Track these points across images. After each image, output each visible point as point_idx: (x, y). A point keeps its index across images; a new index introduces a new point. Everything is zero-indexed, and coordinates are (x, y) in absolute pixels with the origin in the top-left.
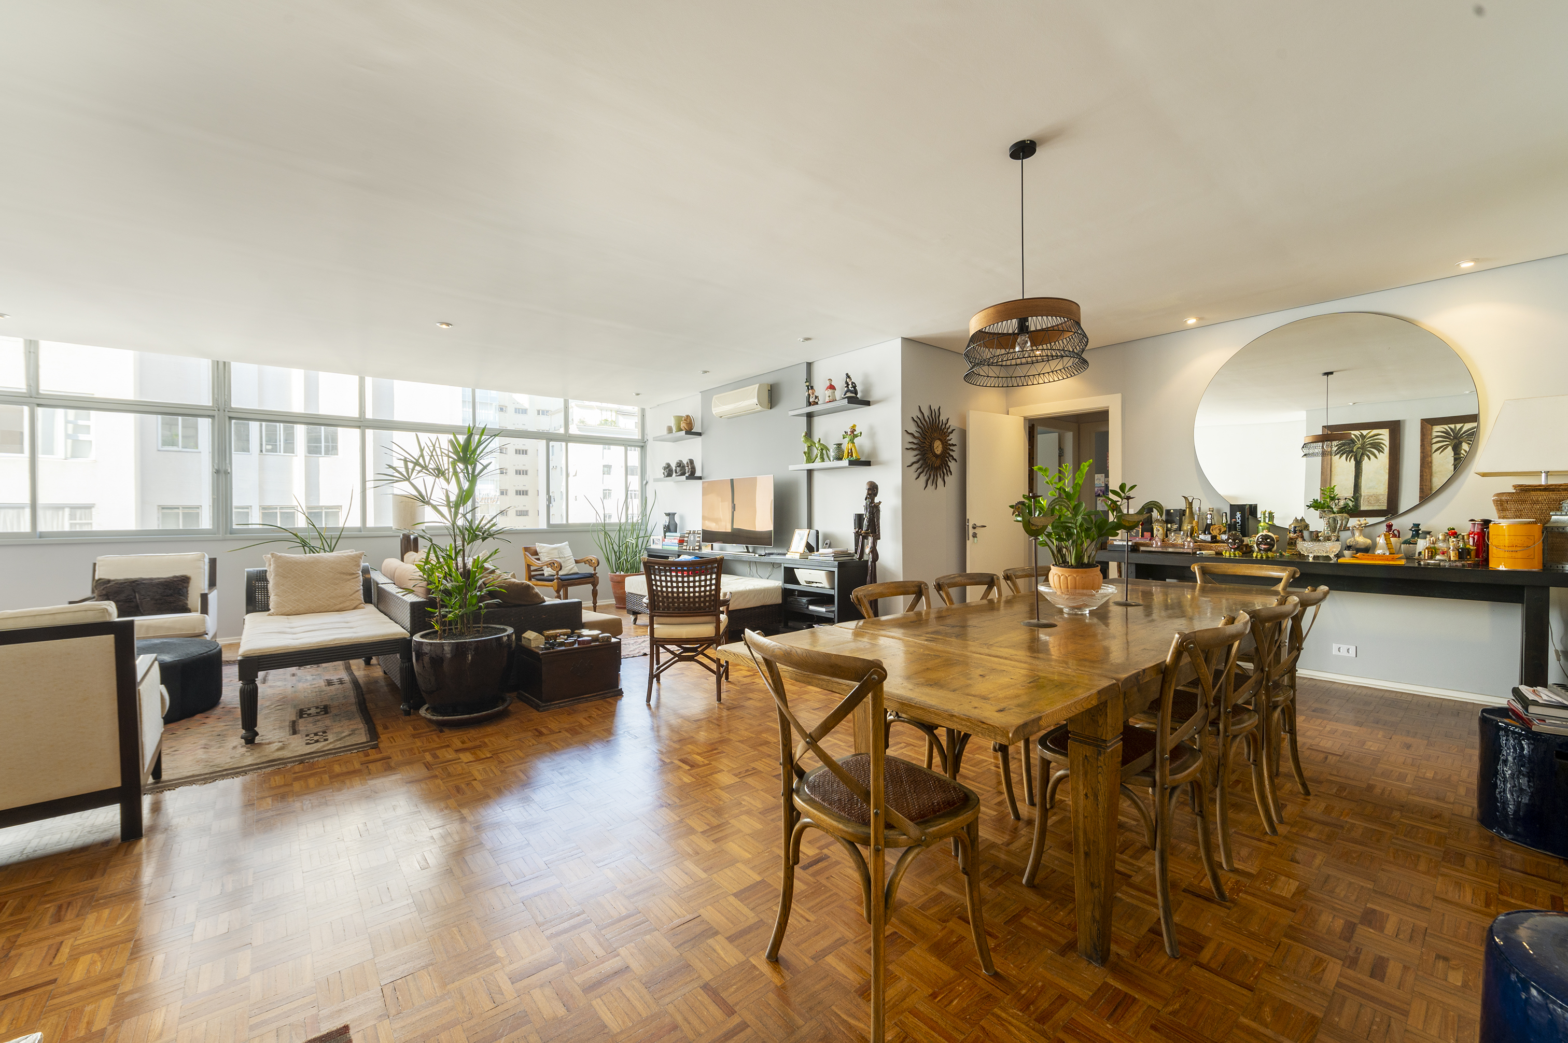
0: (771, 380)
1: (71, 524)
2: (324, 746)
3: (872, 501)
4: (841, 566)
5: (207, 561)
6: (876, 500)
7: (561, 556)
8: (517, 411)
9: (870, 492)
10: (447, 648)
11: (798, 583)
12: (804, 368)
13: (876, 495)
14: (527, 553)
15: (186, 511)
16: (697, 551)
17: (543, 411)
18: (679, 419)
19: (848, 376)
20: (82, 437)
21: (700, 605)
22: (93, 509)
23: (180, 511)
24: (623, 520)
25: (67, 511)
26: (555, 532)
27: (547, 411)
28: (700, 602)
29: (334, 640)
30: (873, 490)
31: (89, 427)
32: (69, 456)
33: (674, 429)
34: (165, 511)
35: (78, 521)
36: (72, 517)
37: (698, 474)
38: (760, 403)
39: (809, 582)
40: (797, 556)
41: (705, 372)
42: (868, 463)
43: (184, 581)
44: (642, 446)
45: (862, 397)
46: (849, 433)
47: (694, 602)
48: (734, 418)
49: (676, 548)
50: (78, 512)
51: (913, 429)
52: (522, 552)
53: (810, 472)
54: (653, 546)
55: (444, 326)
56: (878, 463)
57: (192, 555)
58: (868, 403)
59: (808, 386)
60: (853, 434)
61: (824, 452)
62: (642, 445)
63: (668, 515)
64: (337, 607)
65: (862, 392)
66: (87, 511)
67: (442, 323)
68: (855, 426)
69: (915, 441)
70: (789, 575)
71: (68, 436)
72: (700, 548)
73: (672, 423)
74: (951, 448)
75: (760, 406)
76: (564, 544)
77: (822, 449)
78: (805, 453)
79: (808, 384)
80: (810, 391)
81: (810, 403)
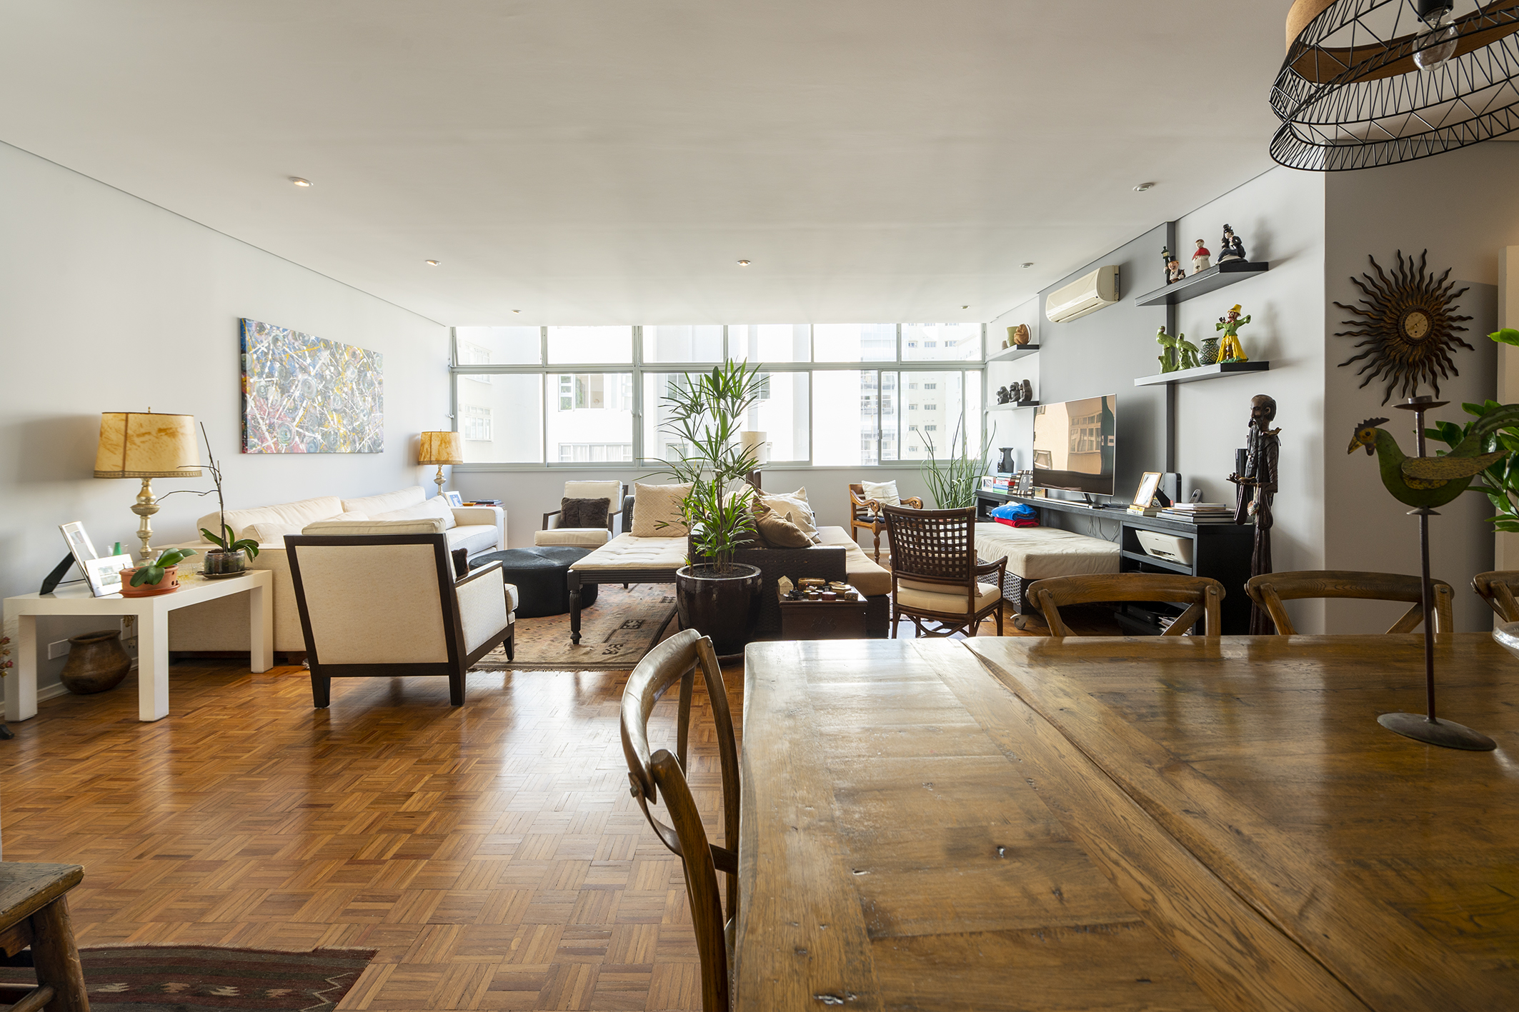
0: (1116, 260)
2: (609, 659)
3: (1263, 427)
4: (1203, 531)
5: (621, 487)
6: (1272, 426)
7: (886, 495)
8: (927, 344)
9: (1258, 413)
10: (698, 585)
11: (1142, 552)
12: (1164, 231)
13: (1271, 416)
14: (852, 491)
16: (1029, 498)
17: (951, 342)
18: (1012, 330)
19: (1227, 229)
21: (947, 569)
24: (958, 456)
26: (885, 469)
27: (955, 342)
28: (947, 566)
29: (630, 564)
30: (1264, 409)
33: (1008, 345)
37: (1036, 398)
38: (1101, 294)
39: (1159, 553)
40: (1141, 513)
41: (1028, 265)
42: (1263, 366)
43: (606, 502)
44: (983, 369)
45: (1253, 258)
46: (1227, 320)
47: (940, 565)
48: (1074, 318)
49: (1005, 492)
51: (1353, 297)
52: (849, 489)
53: (1172, 386)
54: (984, 489)
55: (744, 264)
56: (1283, 364)
57: (613, 482)
58: (1263, 267)
59: (1166, 258)
60: (1235, 320)
61: (1190, 353)
62: (983, 367)
63: (1003, 450)
64: (672, 534)
65: (1255, 249)
67: (741, 262)
68: (1238, 307)
69: (1358, 319)
70: (1130, 540)
72: (1033, 495)
73: (1006, 337)
74: (1455, 324)
75: (1100, 299)
76: (891, 483)
77: (1186, 350)
78: (1162, 358)
79: (1166, 254)
80: (1170, 266)
81: (1170, 282)
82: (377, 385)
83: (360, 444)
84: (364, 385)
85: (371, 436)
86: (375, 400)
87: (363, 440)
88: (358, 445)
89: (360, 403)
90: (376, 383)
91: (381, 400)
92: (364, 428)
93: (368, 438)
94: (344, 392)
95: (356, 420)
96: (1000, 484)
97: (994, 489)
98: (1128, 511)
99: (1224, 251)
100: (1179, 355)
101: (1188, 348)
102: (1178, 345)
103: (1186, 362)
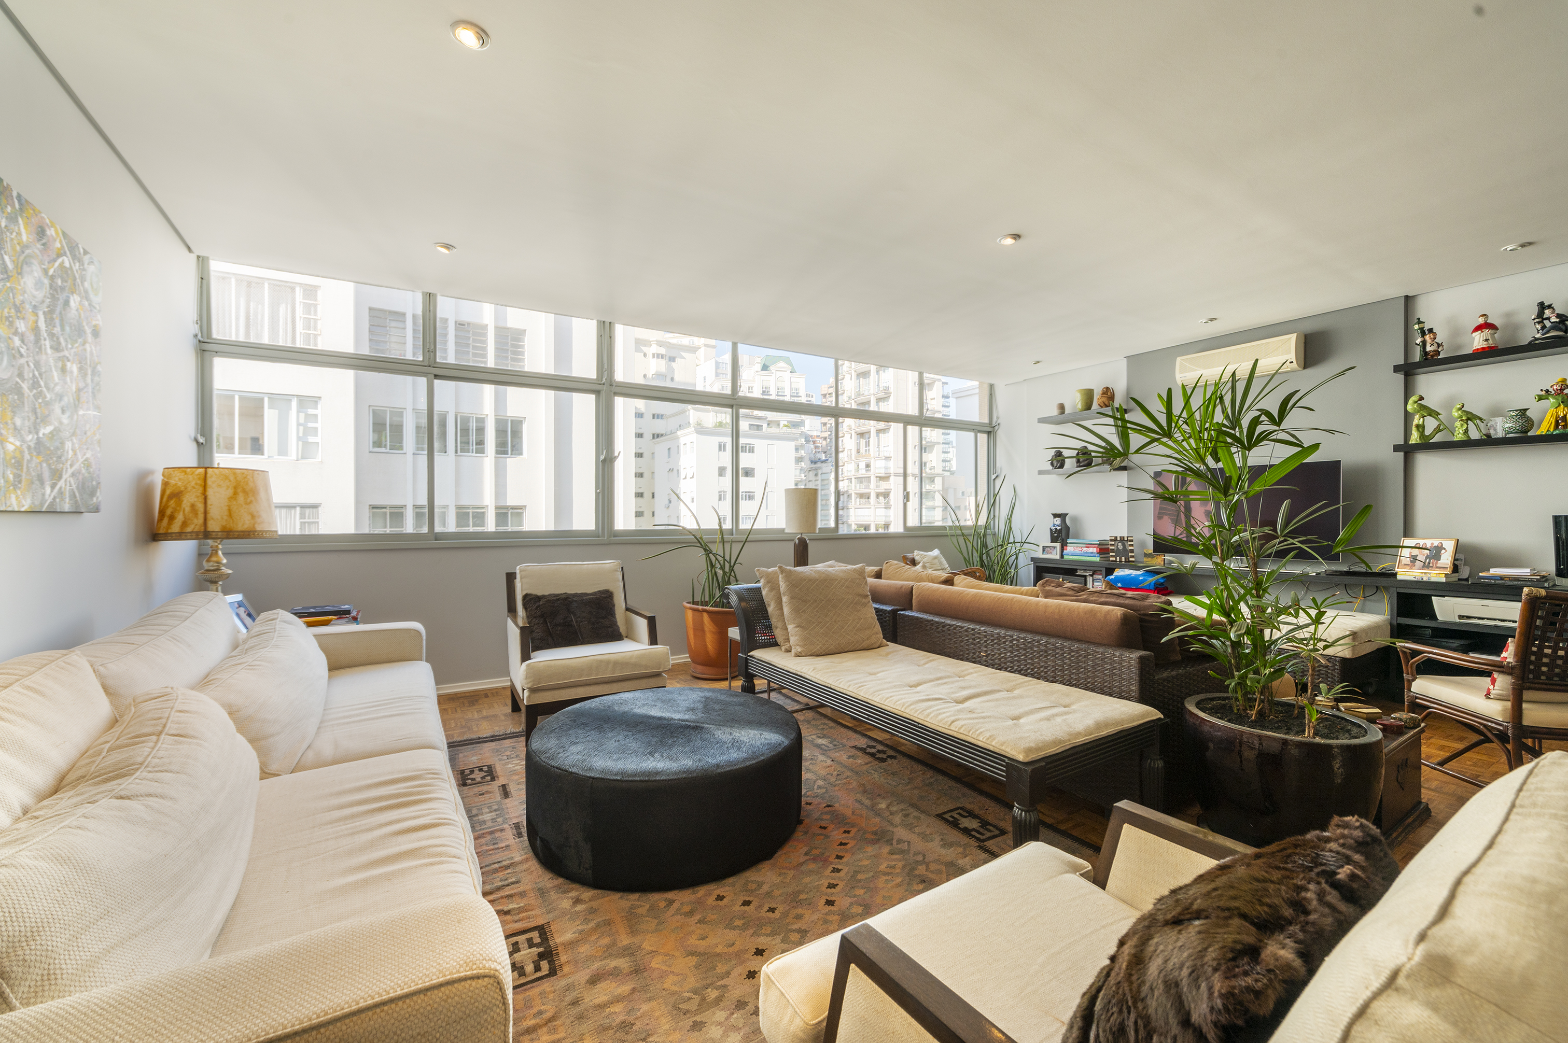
0: (1309, 327)
1: (301, 522)
12: (1400, 303)
15: (393, 510)
20: (311, 439)
22: (320, 508)
23: (388, 511)
25: (298, 509)
31: (316, 429)
32: (300, 457)
34: (375, 510)
35: (306, 520)
36: (302, 516)
43: (609, 597)
46: (1553, 392)
50: (307, 511)
53: (1406, 455)
59: (1422, 330)
60: (1562, 393)
61: (1470, 423)
62: (990, 431)
66: (315, 510)
71: (299, 439)
75: (1295, 365)
76: (936, 552)
77: (1468, 419)
78: (1418, 426)
79: (1421, 326)
80: (1427, 337)
81: (1426, 353)
82: (90, 338)
83: (53, 487)
84: (63, 329)
85: (76, 467)
86: (85, 375)
87: (60, 477)
88: (48, 490)
89: (55, 374)
90: (88, 331)
91: (96, 378)
92: (63, 443)
93: (70, 471)
94: (16, 333)
95: (45, 420)
96: (1077, 551)
97: (1062, 556)
98: (1399, 577)
99: (1539, 327)
100: (1458, 424)
101: (1470, 417)
102: (1456, 414)
103: (1466, 431)
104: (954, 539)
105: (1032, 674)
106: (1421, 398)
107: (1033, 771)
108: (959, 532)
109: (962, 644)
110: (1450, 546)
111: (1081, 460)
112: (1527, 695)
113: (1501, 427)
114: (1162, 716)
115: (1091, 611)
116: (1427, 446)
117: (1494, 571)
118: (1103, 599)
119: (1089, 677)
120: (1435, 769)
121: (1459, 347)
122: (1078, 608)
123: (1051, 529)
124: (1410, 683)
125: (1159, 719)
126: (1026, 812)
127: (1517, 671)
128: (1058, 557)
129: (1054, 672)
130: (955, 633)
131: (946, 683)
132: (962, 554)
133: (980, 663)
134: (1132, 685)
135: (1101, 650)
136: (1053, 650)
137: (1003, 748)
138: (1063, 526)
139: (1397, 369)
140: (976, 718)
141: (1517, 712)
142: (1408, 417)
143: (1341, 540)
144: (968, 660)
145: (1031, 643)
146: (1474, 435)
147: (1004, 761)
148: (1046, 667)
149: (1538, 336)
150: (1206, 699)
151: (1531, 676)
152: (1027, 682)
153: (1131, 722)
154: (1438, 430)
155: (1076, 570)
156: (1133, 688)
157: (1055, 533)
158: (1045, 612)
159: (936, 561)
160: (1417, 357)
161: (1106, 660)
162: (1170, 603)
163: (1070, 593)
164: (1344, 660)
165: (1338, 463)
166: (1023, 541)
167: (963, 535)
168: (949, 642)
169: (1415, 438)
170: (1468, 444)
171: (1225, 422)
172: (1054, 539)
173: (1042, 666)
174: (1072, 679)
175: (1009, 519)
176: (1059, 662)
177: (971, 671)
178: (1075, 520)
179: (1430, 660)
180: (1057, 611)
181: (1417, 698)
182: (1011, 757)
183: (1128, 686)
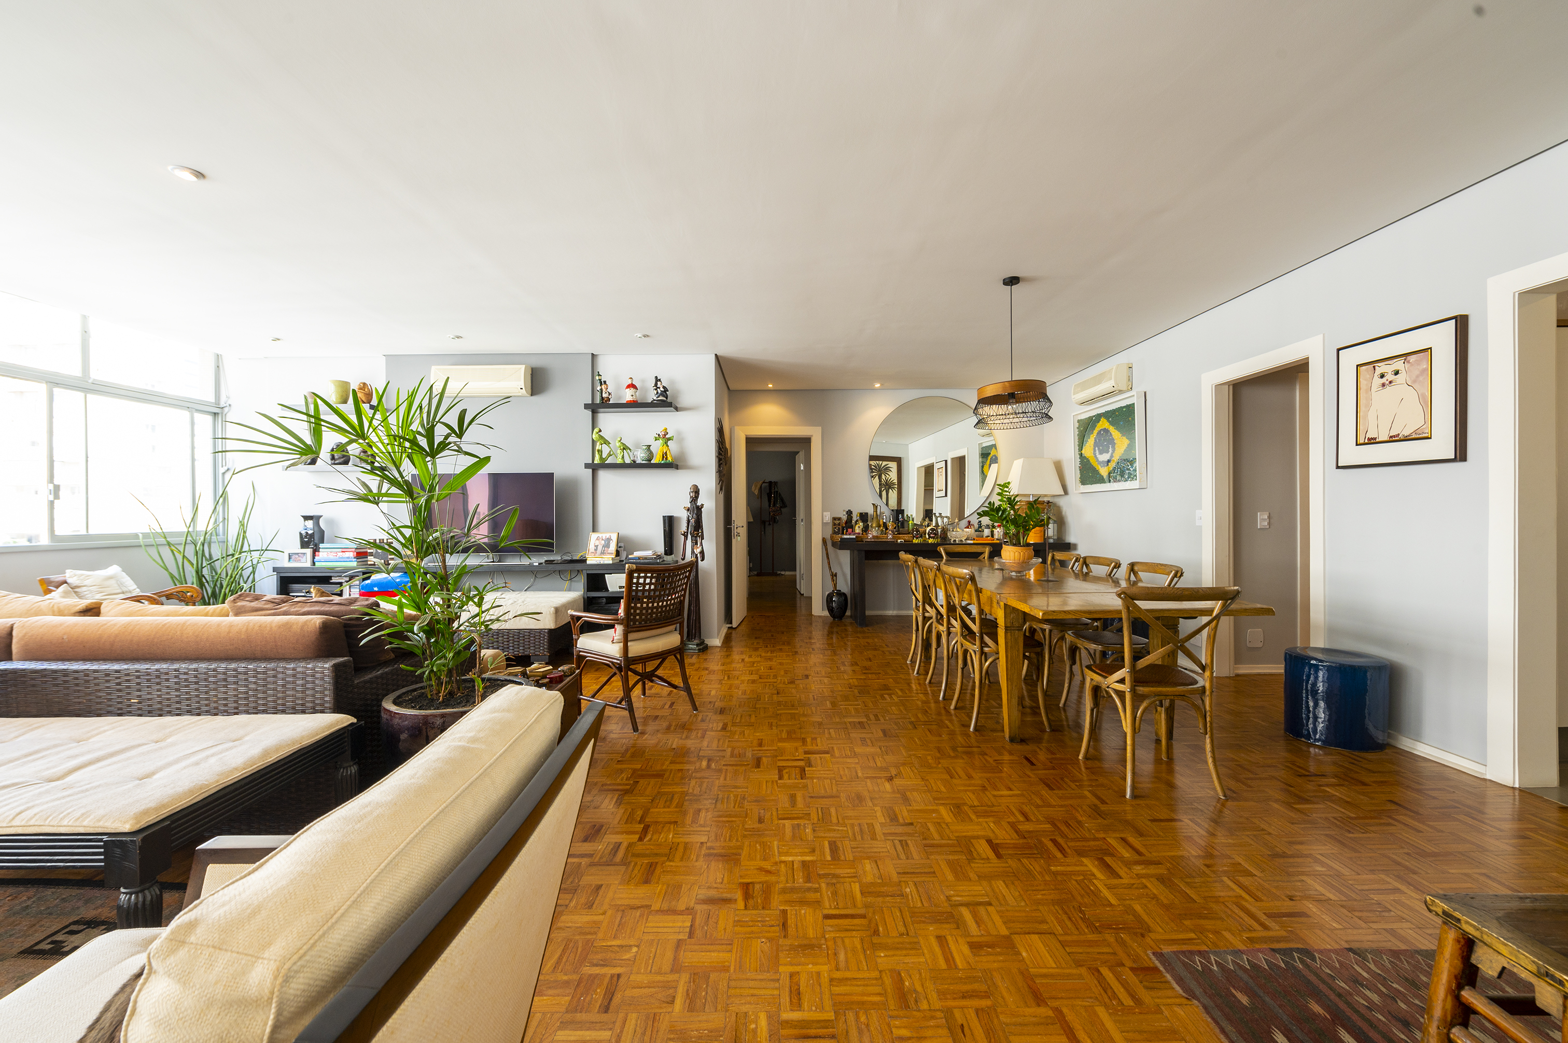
0: (536, 363)
3: (696, 504)
9: (693, 495)
11: (605, 589)
12: (587, 358)
13: (698, 498)
19: (659, 380)
30: (696, 491)
38: (525, 387)
46: (661, 436)
56: (690, 467)
58: (675, 409)
59: (601, 380)
60: (666, 438)
61: (626, 451)
62: (217, 412)
63: (309, 518)
65: (672, 397)
68: (666, 429)
75: (524, 391)
76: (114, 569)
77: (624, 449)
78: (598, 451)
79: (600, 377)
80: (603, 386)
81: (602, 398)
96: (332, 556)
97: (314, 564)
98: (588, 562)
99: (655, 392)
100: (619, 451)
101: (625, 448)
102: (618, 444)
103: (623, 457)
104: (153, 552)
105: (207, 711)
106: (600, 431)
107: (143, 840)
108: (163, 541)
109: (100, 694)
110: (614, 537)
111: (336, 457)
112: (631, 636)
113: (640, 457)
114: (355, 720)
115: (287, 625)
116: (604, 466)
117: (637, 554)
118: (306, 609)
119: (278, 698)
120: (589, 701)
121: (620, 398)
122: (272, 622)
123: (301, 534)
124: (577, 640)
125: (352, 724)
126: (136, 893)
127: (625, 621)
128: (308, 564)
129: (236, 702)
130: (87, 681)
131: (42, 757)
132: (167, 569)
133: (129, 713)
134: (326, 696)
135: (292, 666)
136: (234, 677)
137: (101, 824)
138: (316, 529)
139: (587, 406)
140: (69, 796)
141: (626, 649)
142: (594, 442)
143: (503, 536)
144: (109, 713)
145: (205, 674)
146: (628, 461)
147: (101, 840)
148: (226, 699)
149: (655, 398)
150: (408, 691)
151: (632, 623)
152: (199, 721)
153: (316, 736)
154: (610, 455)
155: (330, 577)
156: (327, 699)
157: (306, 537)
158: (229, 633)
159: (112, 582)
160: (598, 401)
161: (298, 676)
162: (378, 605)
163: (269, 606)
164: (550, 631)
165: (551, 475)
166: (264, 548)
167: (169, 544)
168: (77, 694)
169: (597, 461)
170: (623, 466)
171: (420, 429)
172: (304, 545)
173: (220, 699)
174: (259, 705)
175: (243, 526)
176: (242, 689)
177: (106, 728)
178: (331, 522)
179: (586, 621)
180: (244, 630)
181: (580, 651)
182: (113, 831)
183: (322, 699)
